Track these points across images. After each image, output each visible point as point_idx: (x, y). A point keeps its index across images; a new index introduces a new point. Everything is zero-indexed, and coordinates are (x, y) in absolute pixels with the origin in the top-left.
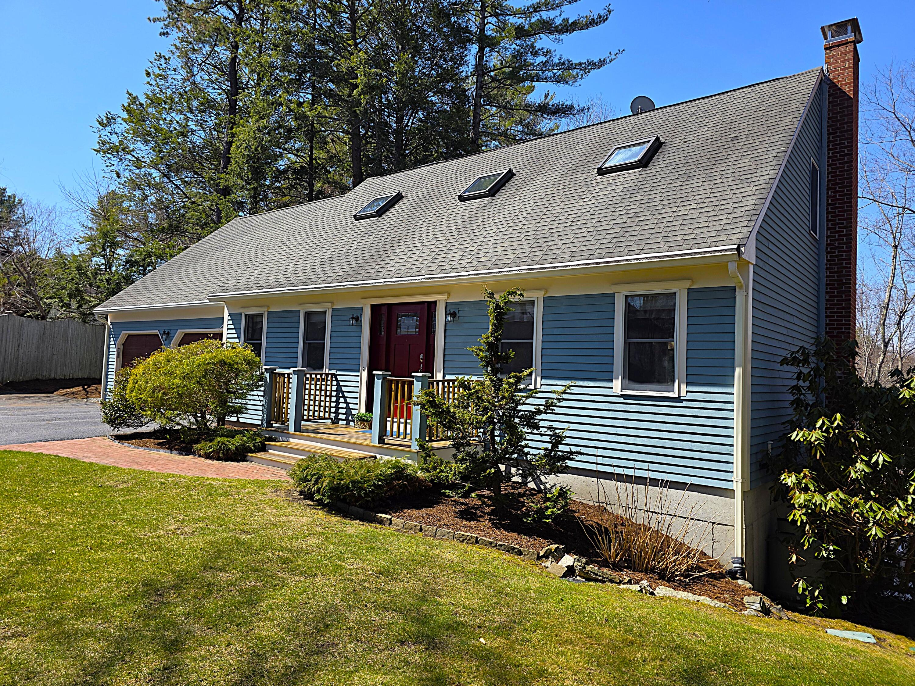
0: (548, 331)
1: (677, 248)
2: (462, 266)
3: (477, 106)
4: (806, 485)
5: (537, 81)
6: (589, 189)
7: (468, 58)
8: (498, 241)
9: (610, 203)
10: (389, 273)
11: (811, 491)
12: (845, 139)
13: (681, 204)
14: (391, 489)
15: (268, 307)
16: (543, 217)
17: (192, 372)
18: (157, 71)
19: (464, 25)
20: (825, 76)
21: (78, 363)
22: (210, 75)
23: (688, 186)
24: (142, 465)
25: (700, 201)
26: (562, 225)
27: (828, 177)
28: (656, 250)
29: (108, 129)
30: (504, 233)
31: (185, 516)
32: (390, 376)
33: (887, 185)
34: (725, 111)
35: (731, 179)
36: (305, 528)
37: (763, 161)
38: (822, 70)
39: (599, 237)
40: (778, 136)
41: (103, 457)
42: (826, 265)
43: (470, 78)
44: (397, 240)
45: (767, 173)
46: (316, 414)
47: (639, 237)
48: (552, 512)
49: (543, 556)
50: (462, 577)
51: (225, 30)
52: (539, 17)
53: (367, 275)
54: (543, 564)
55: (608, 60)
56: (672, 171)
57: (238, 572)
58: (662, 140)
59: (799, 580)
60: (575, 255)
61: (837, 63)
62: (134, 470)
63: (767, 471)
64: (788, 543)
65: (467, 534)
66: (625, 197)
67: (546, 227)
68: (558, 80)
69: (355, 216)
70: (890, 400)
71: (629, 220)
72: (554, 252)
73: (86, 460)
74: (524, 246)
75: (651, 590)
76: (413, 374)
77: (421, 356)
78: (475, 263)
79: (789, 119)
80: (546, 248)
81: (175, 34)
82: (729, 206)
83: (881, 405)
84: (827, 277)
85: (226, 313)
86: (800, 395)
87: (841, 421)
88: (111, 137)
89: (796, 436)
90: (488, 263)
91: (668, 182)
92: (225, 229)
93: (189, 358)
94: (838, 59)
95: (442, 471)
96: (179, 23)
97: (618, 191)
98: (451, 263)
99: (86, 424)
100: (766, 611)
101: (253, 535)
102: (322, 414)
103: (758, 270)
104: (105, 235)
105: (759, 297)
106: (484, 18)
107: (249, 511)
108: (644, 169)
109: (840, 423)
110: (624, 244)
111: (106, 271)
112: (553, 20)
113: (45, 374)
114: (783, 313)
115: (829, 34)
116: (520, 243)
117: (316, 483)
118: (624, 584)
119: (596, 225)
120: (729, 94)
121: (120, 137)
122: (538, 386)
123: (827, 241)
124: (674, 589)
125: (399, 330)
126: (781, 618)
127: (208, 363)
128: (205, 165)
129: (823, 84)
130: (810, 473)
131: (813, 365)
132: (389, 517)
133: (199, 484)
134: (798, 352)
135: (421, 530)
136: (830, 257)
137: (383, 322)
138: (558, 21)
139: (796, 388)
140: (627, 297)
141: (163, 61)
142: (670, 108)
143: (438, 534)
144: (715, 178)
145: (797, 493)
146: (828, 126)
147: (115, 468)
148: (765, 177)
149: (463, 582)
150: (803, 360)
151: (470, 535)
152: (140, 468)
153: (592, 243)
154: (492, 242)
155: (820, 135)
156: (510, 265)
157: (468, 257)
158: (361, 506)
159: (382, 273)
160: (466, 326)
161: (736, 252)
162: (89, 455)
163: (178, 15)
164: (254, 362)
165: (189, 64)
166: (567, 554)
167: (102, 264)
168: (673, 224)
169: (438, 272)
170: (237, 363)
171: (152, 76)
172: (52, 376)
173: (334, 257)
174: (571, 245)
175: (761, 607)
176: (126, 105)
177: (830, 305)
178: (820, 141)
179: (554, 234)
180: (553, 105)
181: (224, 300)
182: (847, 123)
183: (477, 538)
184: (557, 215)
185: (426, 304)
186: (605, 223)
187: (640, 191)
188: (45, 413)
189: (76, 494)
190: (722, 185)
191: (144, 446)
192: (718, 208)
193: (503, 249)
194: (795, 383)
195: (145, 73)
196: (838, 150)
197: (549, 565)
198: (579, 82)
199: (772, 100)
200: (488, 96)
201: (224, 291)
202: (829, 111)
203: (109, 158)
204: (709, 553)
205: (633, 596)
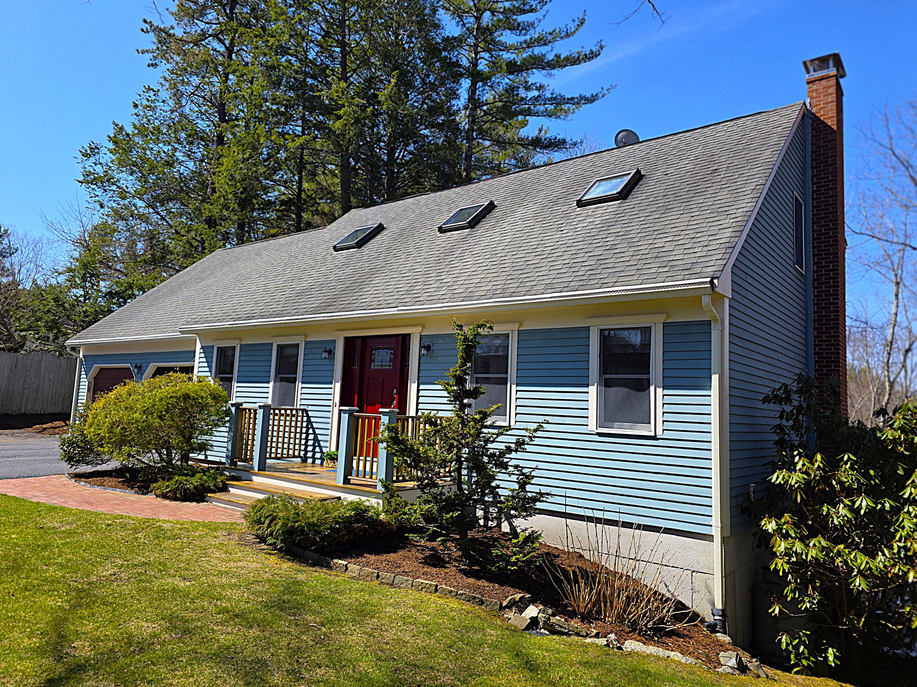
0: (522, 366)
1: (651, 280)
2: (436, 297)
3: (469, 139)
4: (787, 531)
5: (529, 115)
6: (568, 221)
7: (459, 91)
8: (474, 273)
9: (588, 235)
10: (363, 304)
11: (792, 538)
12: (828, 173)
13: (658, 237)
14: (349, 533)
15: (241, 339)
16: (520, 249)
17: (153, 406)
18: (145, 102)
19: (454, 60)
20: (807, 110)
21: (50, 397)
22: (200, 106)
23: (665, 219)
24: (92, 506)
25: (676, 234)
26: (539, 257)
27: (813, 211)
28: (629, 283)
29: (92, 159)
30: (481, 265)
31: (125, 561)
32: (357, 412)
33: (888, 222)
34: (706, 144)
35: (708, 212)
36: (252, 574)
37: (741, 194)
38: (804, 104)
39: (574, 270)
40: (757, 169)
41: (54, 497)
42: (814, 300)
43: (463, 112)
44: (374, 272)
45: (744, 205)
46: (285, 451)
47: (614, 270)
48: (516, 559)
49: (506, 607)
50: (412, 630)
51: (213, 62)
52: (531, 53)
53: (341, 306)
54: (505, 616)
55: (600, 95)
56: (651, 203)
57: (166, 622)
58: (643, 173)
59: (783, 635)
60: (550, 287)
61: (820, 97)
62: (82, 512)
63: (750, 516)
64: (772, 593)
65: (427, 582)
66: (603, 229)
67: (523, 259)
68: (549, 114)
69: (334, 247)
70: (873, 440)
71: (605, 252)
72: (528, 284)
73: (34, 500)
74: (499, 278)
75: (619, 645)
76: (381, 410)
77: (395, 391)
78: (449, 295)
79: (768, 152)
80: (520, 280)
81: (164, 67)
82: (705, 239)
83: (864, 445)
84: (815, 312)
85: (198, 345)
86: (784, 435)
87: (821, 462)
88: (95, 167)
89: (777, 478)
90: (462, 295)
91: (647, 214)
92: (209, 260)
93: (151, 391)
94: (820, 93)
95: (405, 514)
96: (167, 55)
97: (596, 223)
98: (426, 294)
99: (46, 461)
100: (742, 668)
101: (193, 582)
102: (291, 452)
103: (735, 304)
104: (85, 266)
105: (736, 332)
106: (477, 53)
107: (195, 556)
108: (624, 201)
109: (821, 465)
110: (598, 276)
111: (85, 302)
112: (544, 55)
113: (15, 409)
114: (765, 349)
115: (811, 69)
116: (495, 275)
117: (269, 526)
118: (590, 637)
119: (572, 257)
120: (711, 127)
121: (104, 167)
122: (513, 423)
123: (814, 276)
124: (644, 643)
125: (372, 364)
126: (759, 676)
127: (171, 397)
128: (192, 196)
129: (806, 118)
130: (792, 518)
131: (795, 403)
132: (345, 563)
133: (148, 527)
134: (779, 389)
135: (378, 576)
136: (818, 292)
137: (356, 356)
138: (550, 57)
139: (779, 428)
140: (601, 330)
141: (152, 93)
142: (653, 141)
143: (395, 582)
144: (693, 210)
145: (778, 539)
146: (812, 160)
147: (62, 508)
148: (742, 210)
149: (412, 635)
150: (785, 398)
151: (430, 582)
152: (89, 509)
153: (566, 275)
154: (468, 274)
155: (804, 169)
156: (484, 297)
157: (443, 289)
158: (315, 551)
159: (356, 305)
160: (440, 359)
161: (709, 286)
162: (39, 494)
163: (167, 47)
164: (220, 397)
165: (178, 95)
166: (533, 604)
167: (81, 295)
168: (648, 256)
169: (412, 303)
170: (202, 398)
171: (140, 107)
172: (23, 411)
173: (311, 288)
174: (545, 277)
175: (737, 664)
176: (112, 135)
177: (819, 341)
178: (804, 175)
179: (529, 267)
180: (545, 139)
181: (196, 332)
182: (830, 157)
183: (436, 586)
184: (535, 247)
185: (400, 337)
186: (581, 255)
187: (618, 223)
188: (7, 450)
189: (13, 536)
190: (699, 217)
191: (101, 485)
192: (694, 240)
193: (478, 281)
194: (778, 421)
195: (132, 105)
196: (823, 184)
197: (512, 617)
198: (570, 116)
199: (754, 133)
200: (480, 130)
201: (196, 323)
202: (812, 144)
203: (93, 189)
204: (688, 604)
205: (598, 651)
